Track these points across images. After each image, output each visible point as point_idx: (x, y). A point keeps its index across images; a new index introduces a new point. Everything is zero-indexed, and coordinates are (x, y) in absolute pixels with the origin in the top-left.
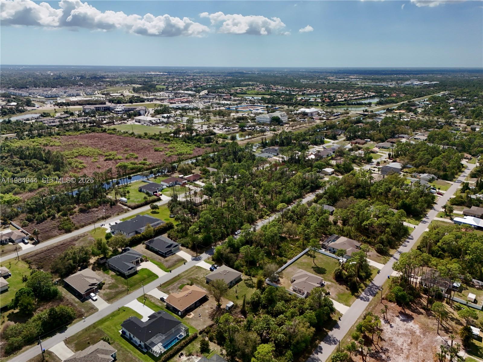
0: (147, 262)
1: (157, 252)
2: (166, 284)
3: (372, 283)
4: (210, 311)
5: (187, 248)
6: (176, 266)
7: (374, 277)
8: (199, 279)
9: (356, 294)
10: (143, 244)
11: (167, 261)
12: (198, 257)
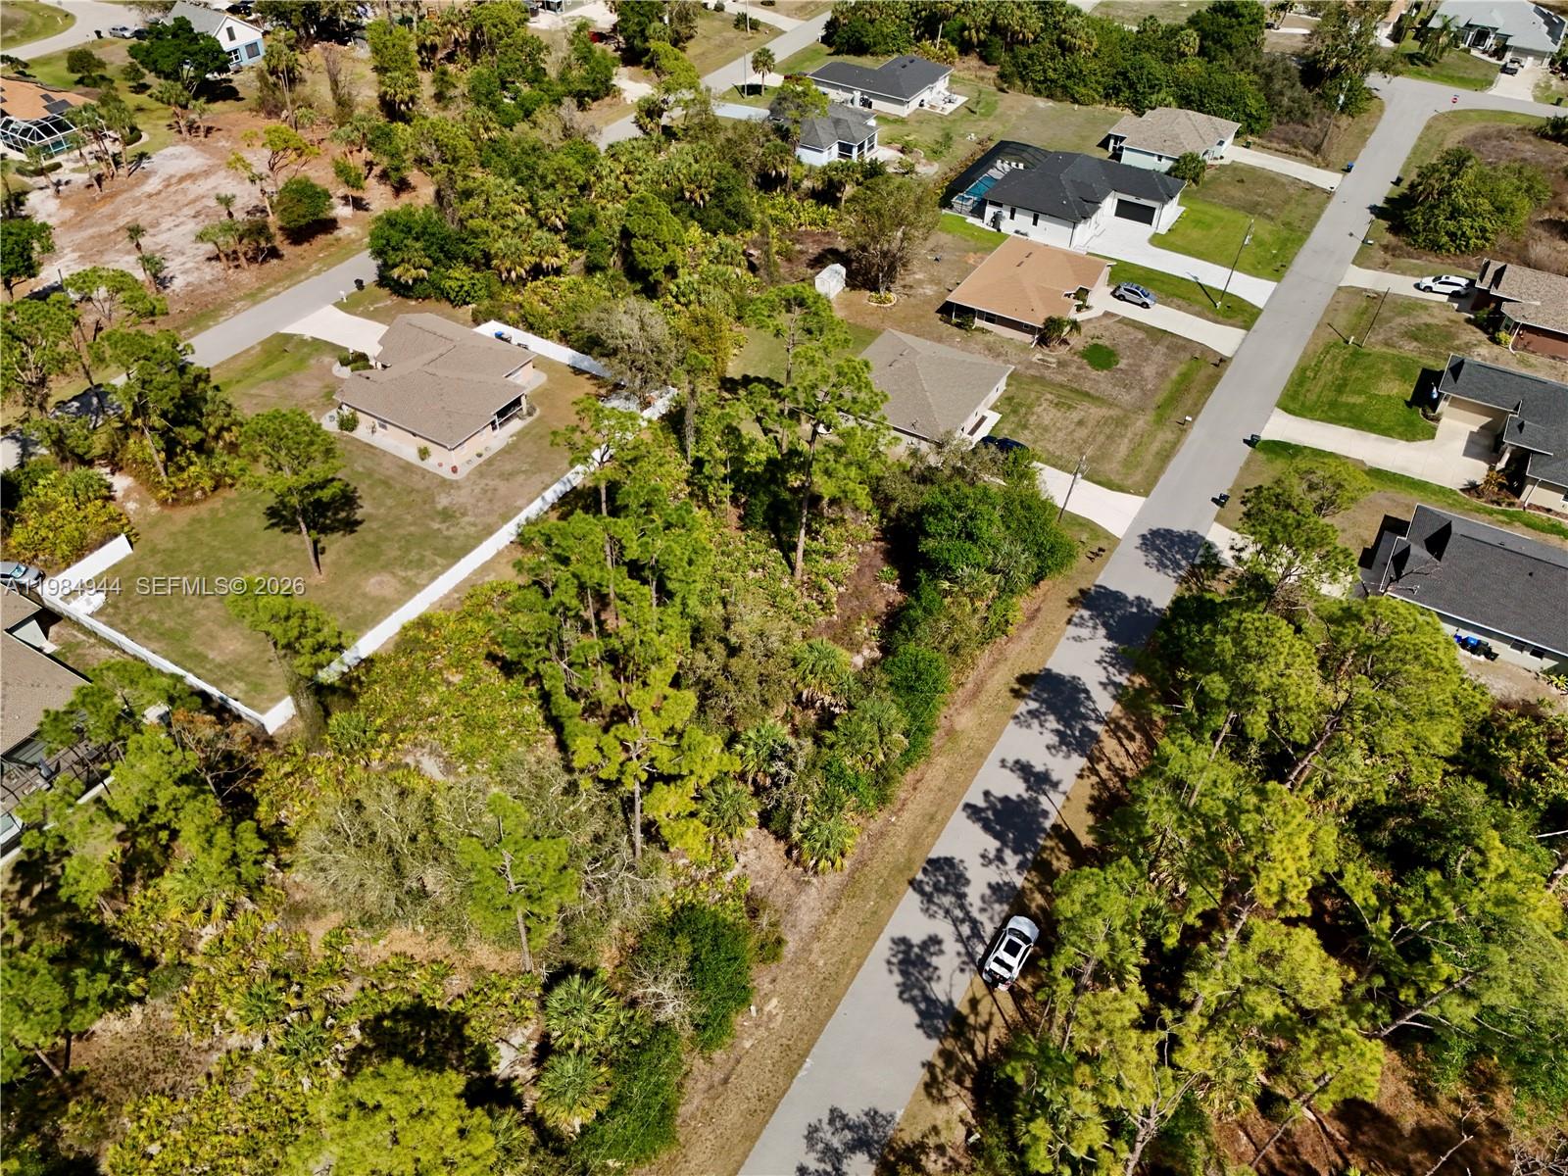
12: (1177, 566)
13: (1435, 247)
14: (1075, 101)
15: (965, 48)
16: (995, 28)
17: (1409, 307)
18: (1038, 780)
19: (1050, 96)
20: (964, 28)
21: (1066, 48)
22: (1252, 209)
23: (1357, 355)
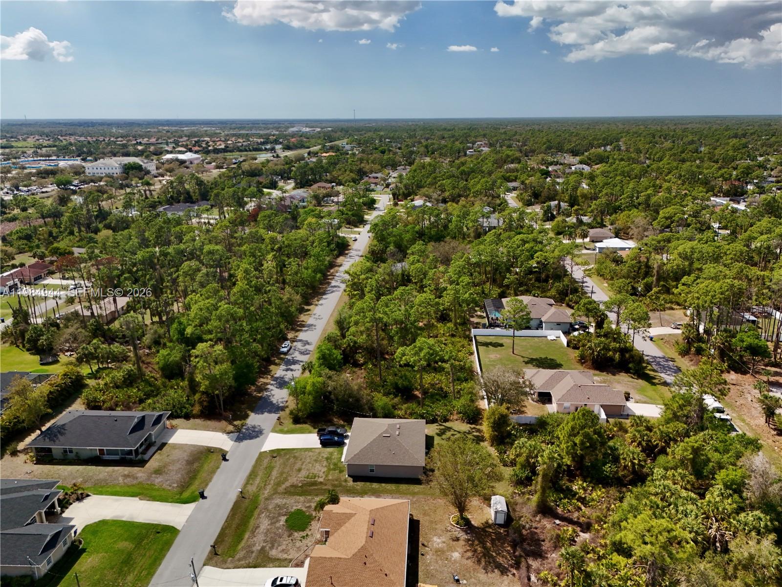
0: (86, 501)
1: (96, 460)
2: (228, 540)
3: (648, 356)
4: (460, 550)
5: (187, 417)
6: (203, 475)
8: (321, 480)
9: (656, 381)
10: (14, 453)
11: (158, 472)
12: (247, 429)
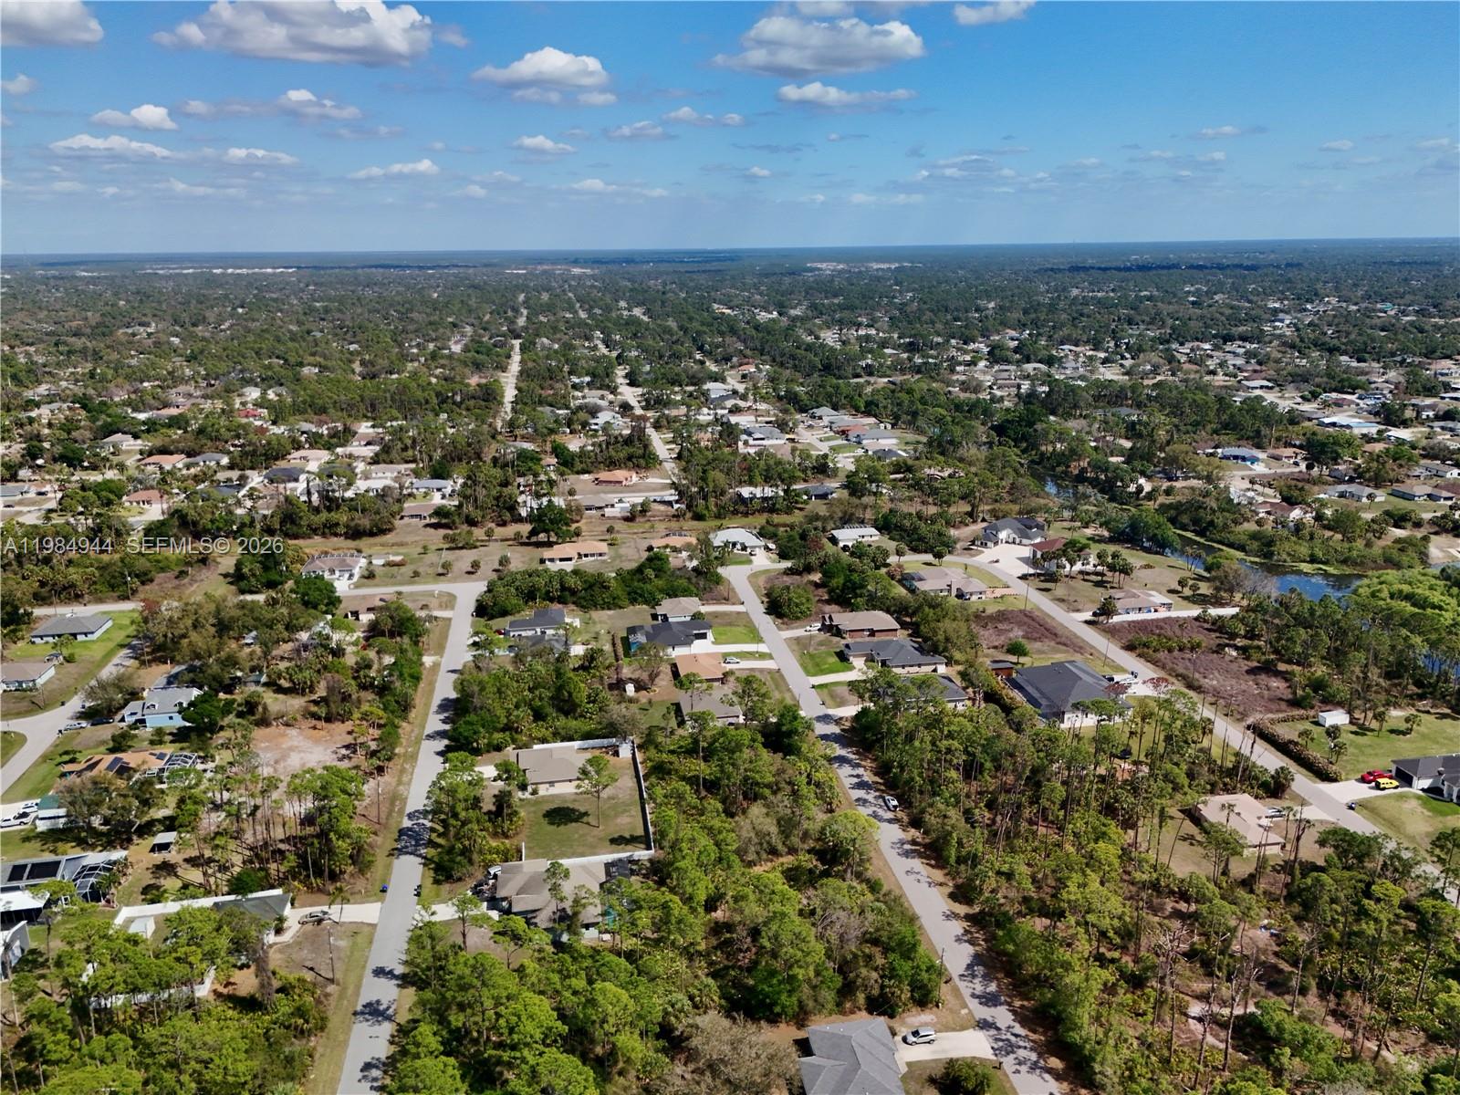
3: (420, 856)
7: (423, 875)
12: (832, 722)
13: (798, 618)
14: (621, 608)
15: (552, 600)
16: (563, 588)
17: (811, 637)
18: (858, 776)
19: (609, 609)
20: (548, 592)
21: (607, 588)
22: (730, 624)
23: (812, 656)
